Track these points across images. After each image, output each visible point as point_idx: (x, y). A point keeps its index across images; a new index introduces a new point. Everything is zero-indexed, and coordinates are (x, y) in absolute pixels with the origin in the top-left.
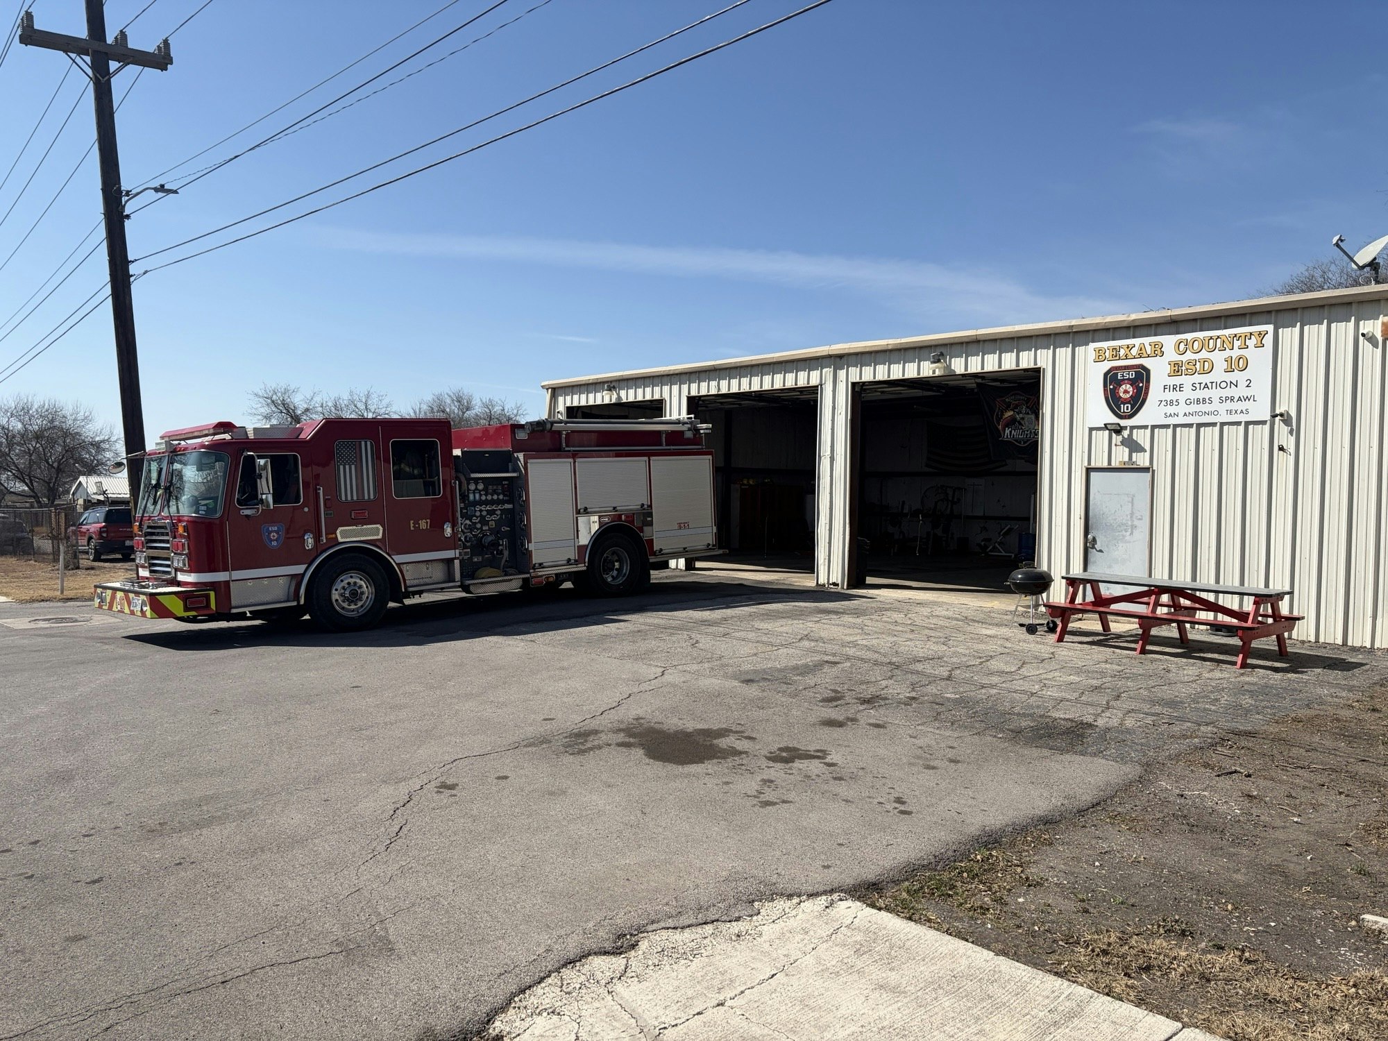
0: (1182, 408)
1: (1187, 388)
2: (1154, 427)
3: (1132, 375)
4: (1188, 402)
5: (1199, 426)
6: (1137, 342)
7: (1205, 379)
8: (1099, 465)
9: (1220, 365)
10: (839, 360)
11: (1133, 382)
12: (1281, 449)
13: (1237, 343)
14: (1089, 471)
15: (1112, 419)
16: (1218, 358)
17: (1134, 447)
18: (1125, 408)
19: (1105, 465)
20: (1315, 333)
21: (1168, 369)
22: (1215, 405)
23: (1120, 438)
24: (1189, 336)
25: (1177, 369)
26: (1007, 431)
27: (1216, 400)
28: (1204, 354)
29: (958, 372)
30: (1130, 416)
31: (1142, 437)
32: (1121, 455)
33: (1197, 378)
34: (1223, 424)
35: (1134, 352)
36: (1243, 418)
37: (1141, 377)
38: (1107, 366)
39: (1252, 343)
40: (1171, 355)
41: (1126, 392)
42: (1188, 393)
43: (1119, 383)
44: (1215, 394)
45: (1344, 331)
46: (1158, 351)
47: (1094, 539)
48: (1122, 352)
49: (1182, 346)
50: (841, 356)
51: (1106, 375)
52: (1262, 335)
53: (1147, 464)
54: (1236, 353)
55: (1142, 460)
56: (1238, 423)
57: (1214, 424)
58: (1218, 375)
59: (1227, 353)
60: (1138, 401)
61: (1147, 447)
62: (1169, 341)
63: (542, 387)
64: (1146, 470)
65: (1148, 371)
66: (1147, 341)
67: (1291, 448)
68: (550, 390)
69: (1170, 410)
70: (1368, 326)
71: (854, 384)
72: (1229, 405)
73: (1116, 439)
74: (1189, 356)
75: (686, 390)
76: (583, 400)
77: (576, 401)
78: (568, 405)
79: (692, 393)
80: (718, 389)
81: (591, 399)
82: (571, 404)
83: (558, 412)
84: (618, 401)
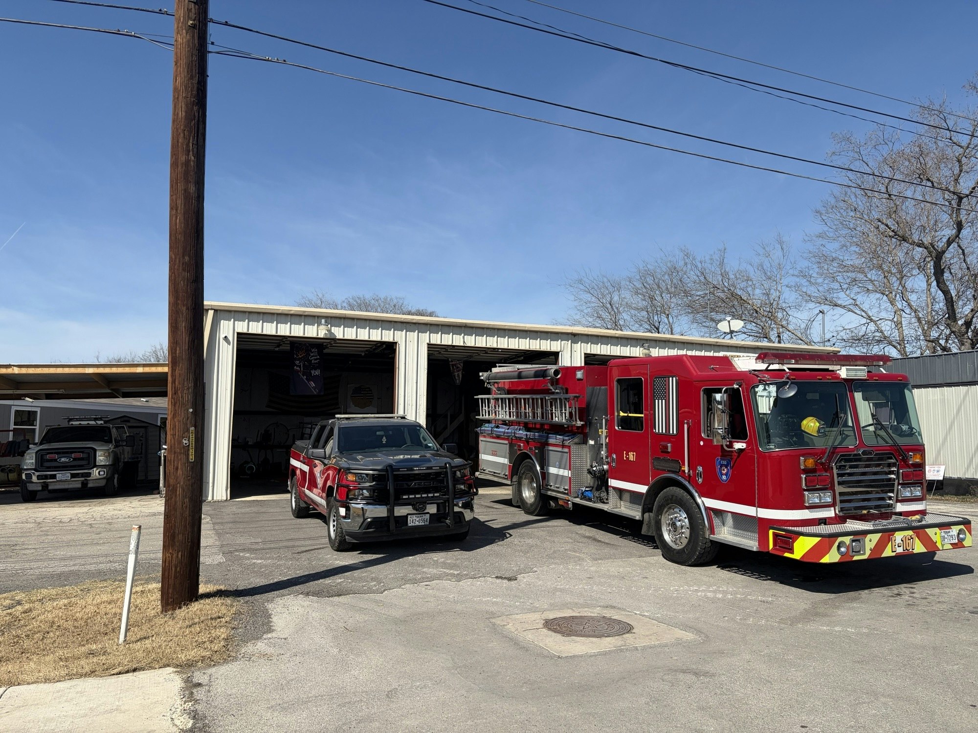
10: (574, 337)
75: (426, 338)
76: (269, 329)
77: (255, 328)
78: (240, 331)
79: (432, 342)
80: (464, 342)
81: (284, 330)
82: (245, 331)
83: (222, 336)
84: (328, 336)
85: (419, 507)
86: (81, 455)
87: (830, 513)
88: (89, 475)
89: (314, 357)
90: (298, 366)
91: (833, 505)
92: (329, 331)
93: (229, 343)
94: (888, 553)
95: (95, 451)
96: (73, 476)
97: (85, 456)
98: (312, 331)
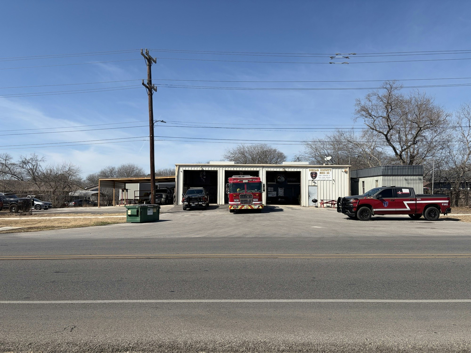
0: (321, 178)
1: (322, 175)
2: (318, 180)
3: (315, 173)
4: (322, 177)
5: (324, 180)
6: (315, 169)
7: (324, 175)
8: (310, 185)
9: (326, 173)
10: (263, 167)
11: (315, 174)
12: (333, 184)
13: (328, 170)
14: (309, 186)
15: (312, 179)
16: (326, 172)
17: (315, 183)
18: (314, 178)
19: (311, 185)
20: (337, 170)
21: (319, 173)
22: (326, 178)
23: (313, 182)
24: (322, 169)
25: (321, 173)
26: (278, 180)
27: (326, 177)
28: (324, 171)
29: (287, 171)
30: (314, 179)
31: (316, 182)
32: (313, 184)
33: (323, 174)
34: (327, 180)
35: (315, 170)
36: (329, 180)
37: (316, 174)
38: (311, 172)
39: (330, 170)
40: (320, 171)
41: (314, 175)
42: (322, 176)
43: (313, 174)
44: (326, 176)
45: (340, 170)
46: (318, 170)
47: (310, 196)
48: (313, 170)
49: (321, 170)
50: (263, 166)
51: (311, 173)
52: (331, 170)
53: (317, 185)
54: (328, 172)
55: (316, 185)
56: (328, 180)
57: (325, 180)
58: (326, 174)
59: (327, 172)
60: (316, 177)
61: (317, 183)
62: (319, 169)
63: (175, 165)
64: (317, 186)
65: (317, 173)
66: (317, 169)
67: (334, 184)
68: (178, 166)
69: (320, 178)
70: (342, 170)
71: (266, 171)
72: (327, 178)
73: (312, 182)
74: (322, 171)
75: (224, 169)
76: (190, 169)
77: (187, 169)
78: (184, 169)
79: (226, 170)
80: (234, 169)
81: (193, 169)
82: (185, 169)
83: (180, 171)
84: (202, 170)
85: (193, 203)
86: (160, 196)
87: (239, 203)
88: (161, 200)
89: (204, 174)
90: (201, 176)
91: (239, 202)
92: (202, 168)
93: (182, 172)
94: (243, 208)
95: (162, 195)
96: (158, 200)
97: (161, 196)
98: (199, 169)
